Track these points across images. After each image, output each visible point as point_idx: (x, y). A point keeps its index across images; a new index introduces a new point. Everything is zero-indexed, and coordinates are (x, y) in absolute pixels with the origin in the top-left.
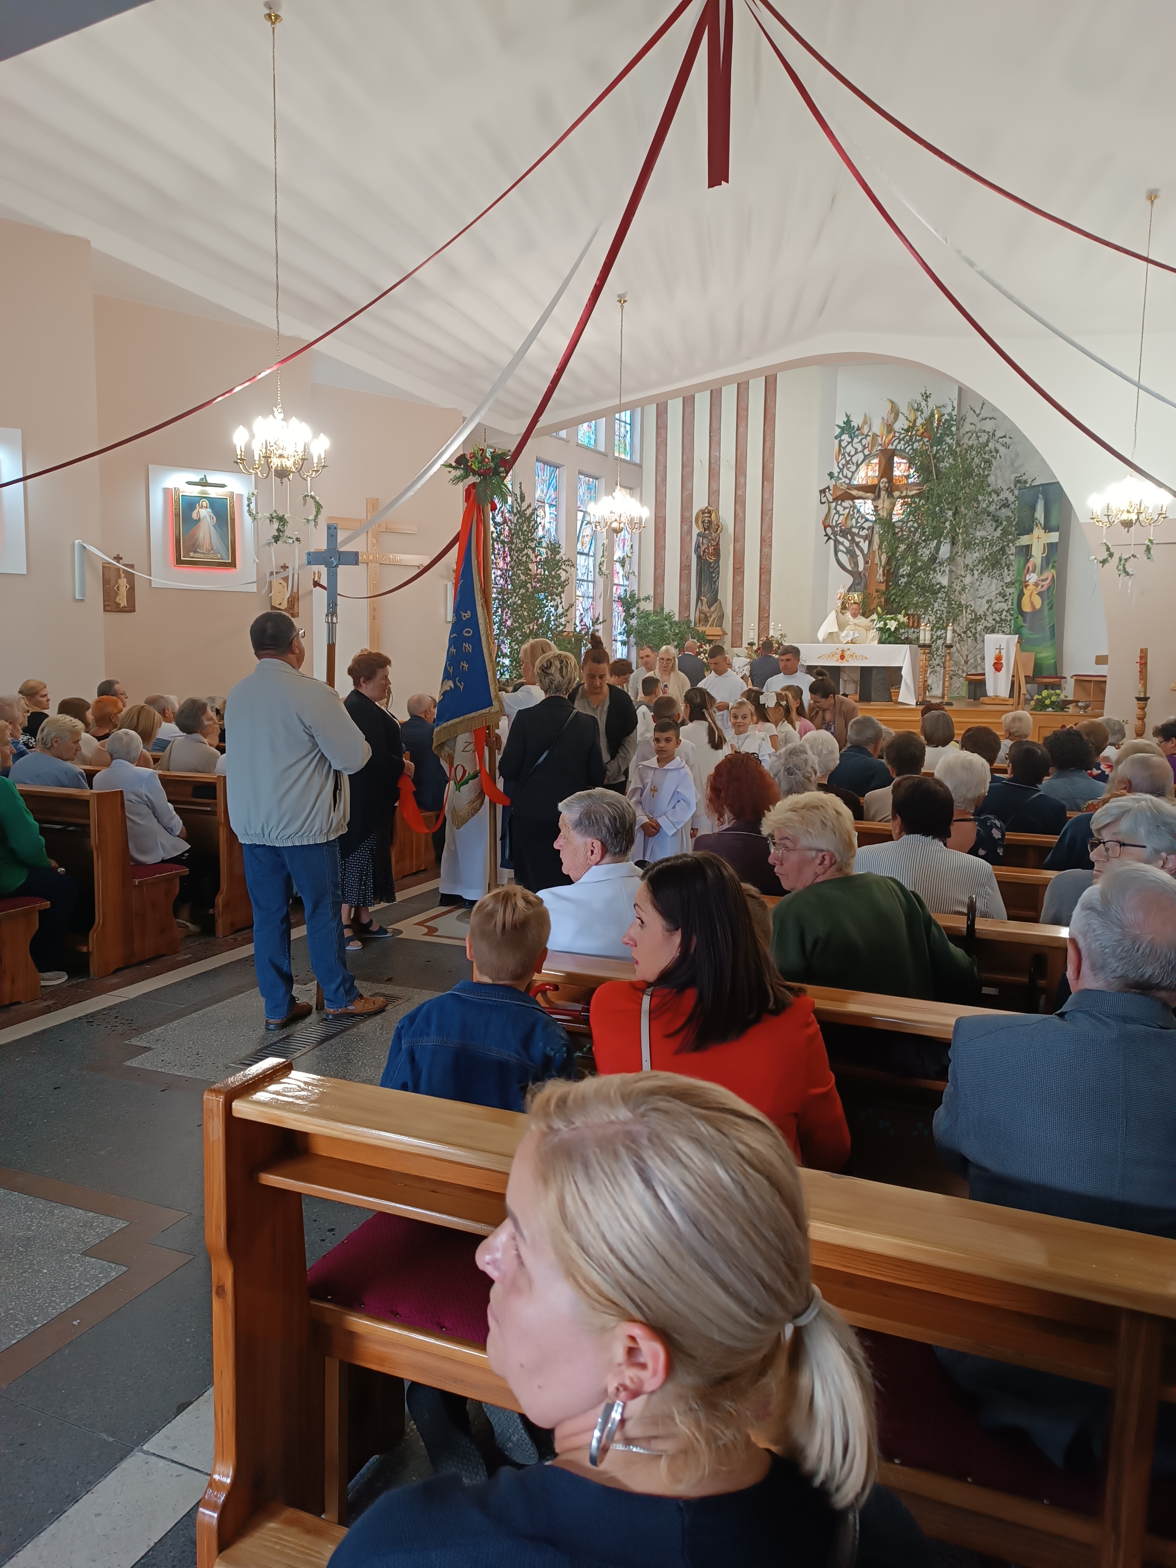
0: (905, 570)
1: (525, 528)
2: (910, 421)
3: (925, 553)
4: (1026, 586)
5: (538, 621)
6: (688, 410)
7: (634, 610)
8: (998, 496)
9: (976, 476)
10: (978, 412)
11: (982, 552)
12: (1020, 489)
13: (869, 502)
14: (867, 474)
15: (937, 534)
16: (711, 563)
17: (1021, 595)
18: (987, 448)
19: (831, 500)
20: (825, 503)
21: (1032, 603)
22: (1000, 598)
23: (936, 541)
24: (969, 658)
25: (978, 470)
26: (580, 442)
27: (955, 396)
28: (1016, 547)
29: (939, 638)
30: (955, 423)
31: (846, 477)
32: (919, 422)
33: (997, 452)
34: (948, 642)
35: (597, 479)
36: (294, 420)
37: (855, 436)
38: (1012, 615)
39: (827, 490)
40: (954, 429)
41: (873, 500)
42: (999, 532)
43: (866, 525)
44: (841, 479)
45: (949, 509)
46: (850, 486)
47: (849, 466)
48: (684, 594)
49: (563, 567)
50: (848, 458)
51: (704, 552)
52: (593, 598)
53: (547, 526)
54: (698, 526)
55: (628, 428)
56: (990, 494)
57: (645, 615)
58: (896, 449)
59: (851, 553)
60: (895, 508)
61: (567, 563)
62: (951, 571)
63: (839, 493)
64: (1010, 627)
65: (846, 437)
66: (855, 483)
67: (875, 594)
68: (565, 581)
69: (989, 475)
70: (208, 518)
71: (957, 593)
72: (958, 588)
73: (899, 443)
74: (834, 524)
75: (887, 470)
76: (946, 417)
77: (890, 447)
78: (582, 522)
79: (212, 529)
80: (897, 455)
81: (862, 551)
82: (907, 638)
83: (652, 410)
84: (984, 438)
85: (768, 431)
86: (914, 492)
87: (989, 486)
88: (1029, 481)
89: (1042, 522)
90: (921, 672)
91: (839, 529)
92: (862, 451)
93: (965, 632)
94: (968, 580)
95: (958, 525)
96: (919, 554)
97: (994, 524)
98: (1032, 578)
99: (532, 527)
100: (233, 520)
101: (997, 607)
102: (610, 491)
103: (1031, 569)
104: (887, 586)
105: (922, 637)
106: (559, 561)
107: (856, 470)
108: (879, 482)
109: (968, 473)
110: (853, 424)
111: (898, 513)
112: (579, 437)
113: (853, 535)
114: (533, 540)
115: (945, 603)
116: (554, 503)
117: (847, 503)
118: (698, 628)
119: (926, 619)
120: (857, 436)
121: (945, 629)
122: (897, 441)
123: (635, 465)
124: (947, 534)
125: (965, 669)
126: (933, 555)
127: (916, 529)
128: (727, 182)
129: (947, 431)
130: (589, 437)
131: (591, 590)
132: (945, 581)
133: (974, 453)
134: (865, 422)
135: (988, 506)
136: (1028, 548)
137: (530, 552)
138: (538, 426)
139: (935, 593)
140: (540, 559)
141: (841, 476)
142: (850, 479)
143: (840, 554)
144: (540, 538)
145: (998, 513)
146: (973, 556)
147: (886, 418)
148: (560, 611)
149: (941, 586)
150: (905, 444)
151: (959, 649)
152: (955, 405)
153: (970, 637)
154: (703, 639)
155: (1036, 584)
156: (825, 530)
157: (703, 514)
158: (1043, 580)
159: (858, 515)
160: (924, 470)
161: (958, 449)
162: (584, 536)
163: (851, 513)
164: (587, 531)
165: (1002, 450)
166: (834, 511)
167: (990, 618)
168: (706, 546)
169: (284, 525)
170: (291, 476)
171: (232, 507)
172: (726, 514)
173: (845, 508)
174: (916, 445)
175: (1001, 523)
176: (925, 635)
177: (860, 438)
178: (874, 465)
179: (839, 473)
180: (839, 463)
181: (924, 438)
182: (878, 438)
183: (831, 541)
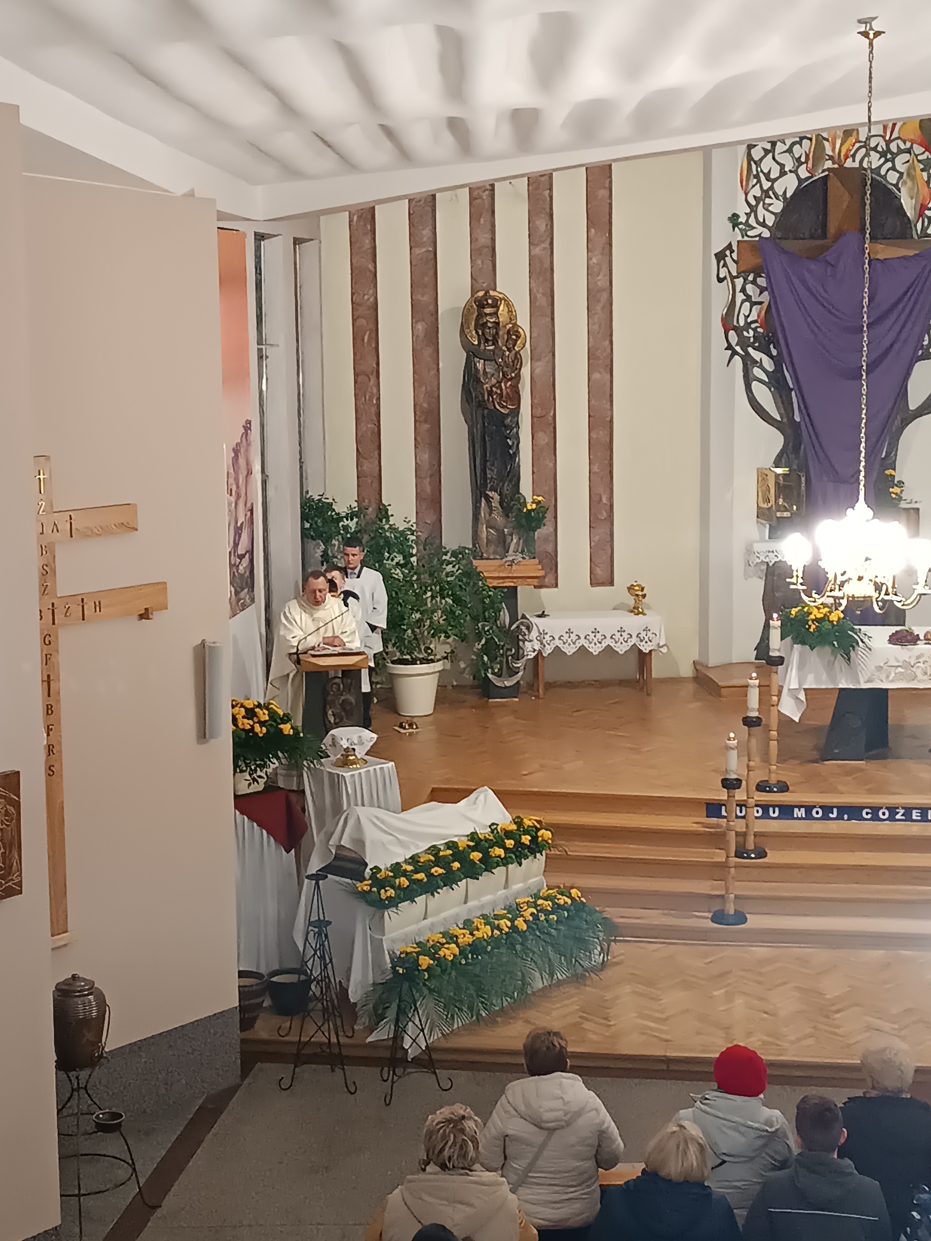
16: (504, 417)
19: (735, 273)
20: (725, 280)
31: (763, 224)
39: (728, 252)
44: (753, 228)
47: (768, 201)
50: (766, 185)
51: (490, 392)
58: (862, 168)
59: (775, 383)
74: (743, 322)
91: (752, 333)
122: (863, 151)
143: (755, 385)
166: (741, 297)
168: (493, 380)
174: (899, 161)
179: (748, 215)
180: (749, 195)
181: (915, 146)
182: (825, 143)
183: (737, 360)
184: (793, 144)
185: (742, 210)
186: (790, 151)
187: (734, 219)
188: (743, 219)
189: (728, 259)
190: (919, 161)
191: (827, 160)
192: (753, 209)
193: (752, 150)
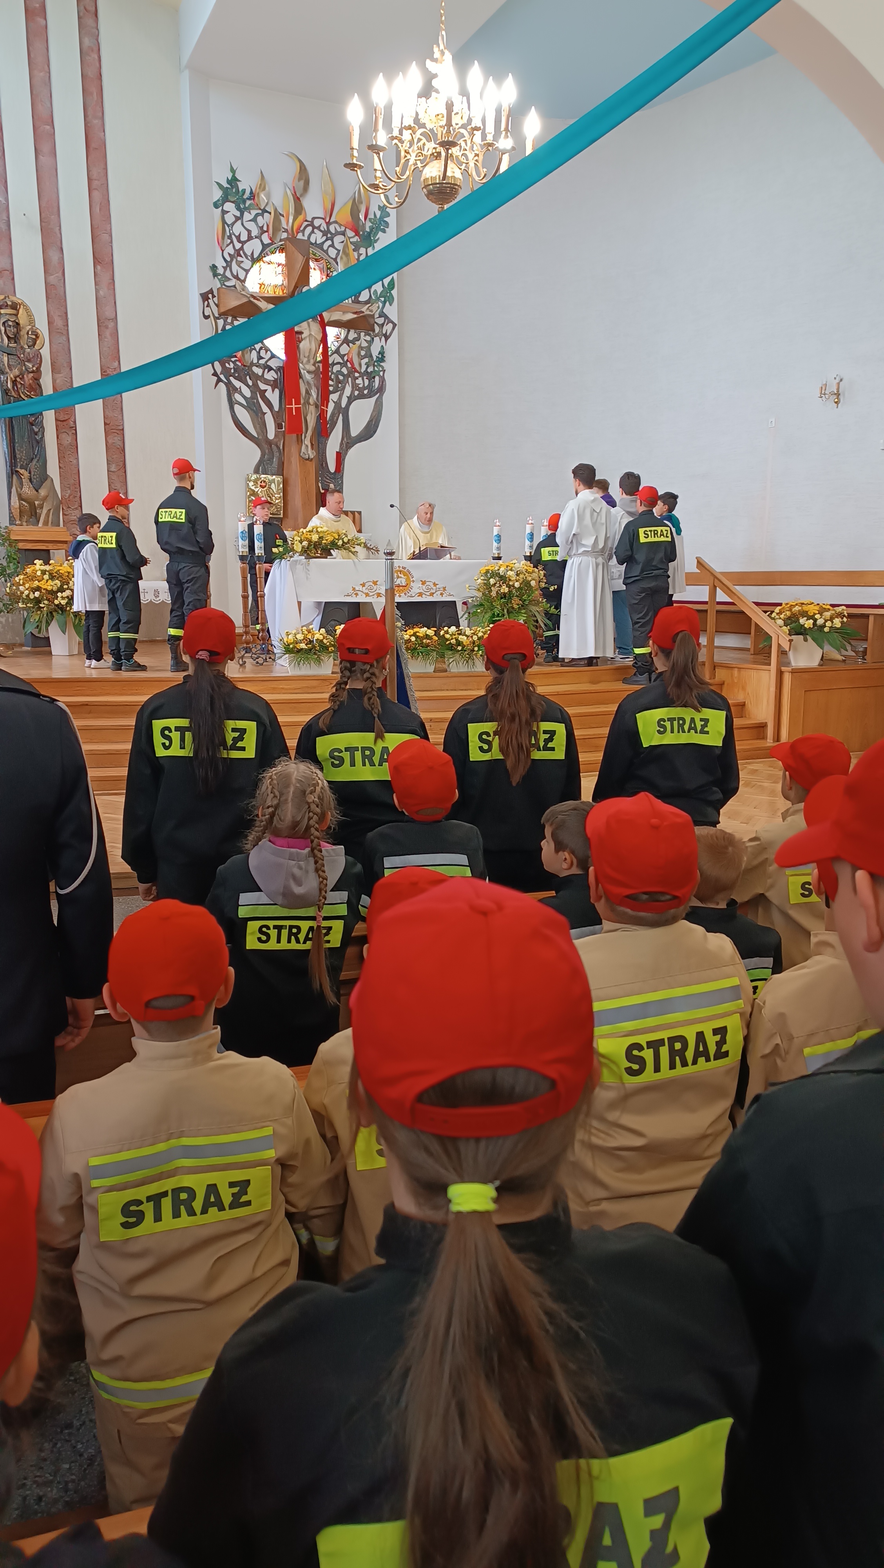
2: (327, 199)
14: (270, 276)
19: (217, 315)
20: (208, 315)
31: (237, 277)
37: (246, 209)
39: (210, 296)
43: (273, 363)
44: (229, 279)
46: (245, 295)
47: (239, 259)
50: (238, 246)
58: (307, 243)
59: (253, 408)
63: (228, 304)
65: (229, 206)
66: (252, 289)
81: (270, 405)
107: (251, 269)
110: (241, 187)
141: (228, 274)
142: (243, 282)
143: (237, 407)
147: (291, 186)
174: (337, 240)
177: (254, 212)
178: (277, 264)
179: (225, 268)
180: (224, 252)
181: (347, 229)
182: (282, 218)
183: (222, 386)
184: (257, 215)
188: (221, 271)
189: (211, 301)
190: (351, 243)
191: (283, 232)
193: (227, 216)
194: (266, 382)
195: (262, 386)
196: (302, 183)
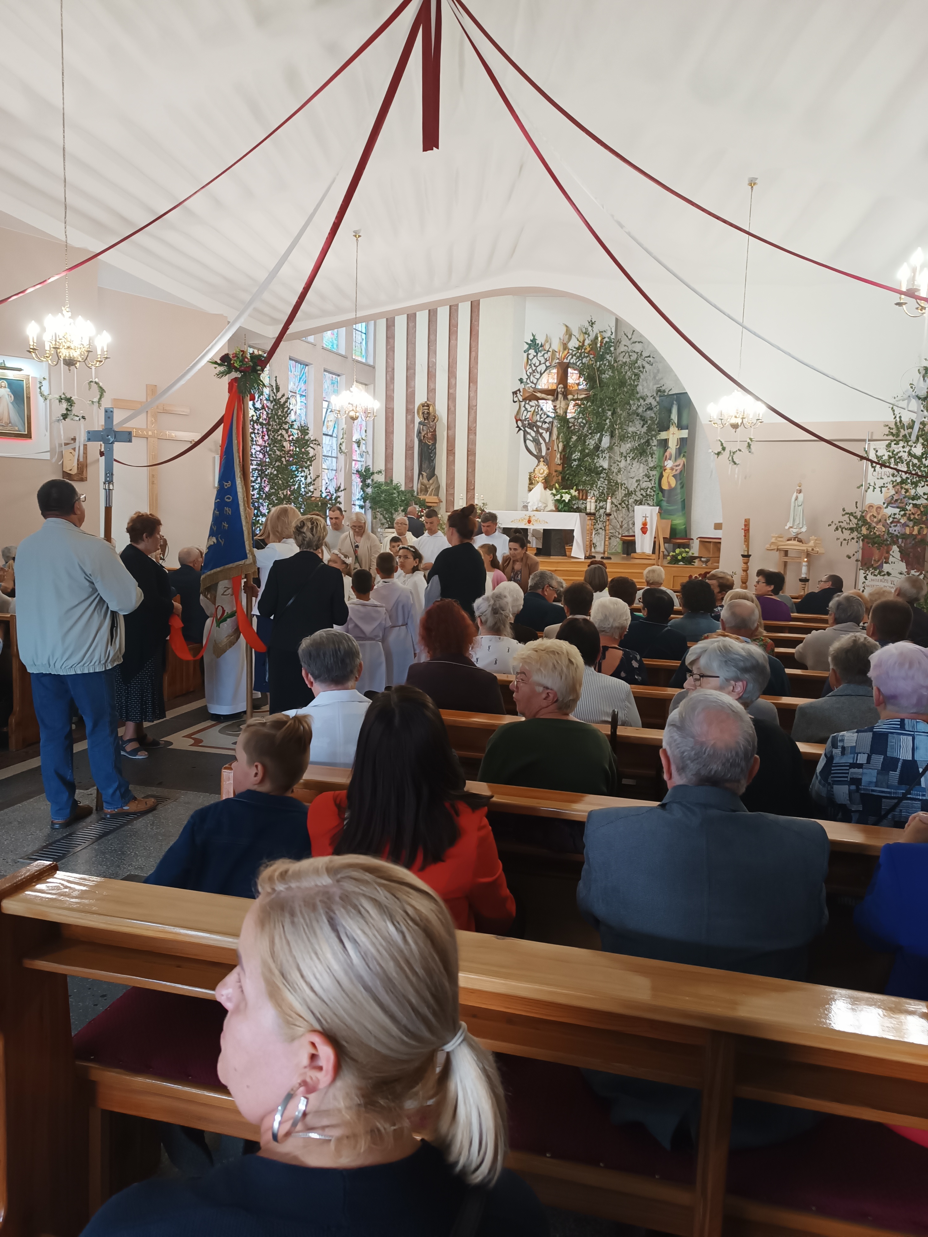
0: (576, 455)
1: (280, 413)
2: (580, 342)
3: (591, 443)
4: (665, 470)
5: (291, 488)
6: (411, 325)
7: (369, 481)
8: (644, 401)
9: (628, 385)
10: (630, 338)
11: (633, 443)
12: (660, 396)
13: (550, 402)
14: (548, 380)
15: (600, 429)
16: (429, 446)
17: (661, 476)
18: (636, 365)
19: (521, 400)
20: (516, 402)
21: (669, 483)
22: (646, 479)
23: (599, 434)
24: (623, 523)
25: (630, 381)
26: (325, 346)
27: (613, 324)
28: (657, 440)
29: (601, 508)
30: (613, 344)
31: (532, 383)
32: (587, 342)
33: (644, 367)
34: (608, 511)
35: (339, 376)
36: (80, 319)
37: (539, 351)
38: (654, 491)
39: (518, 392)
40: (612, 349)
41: (553, 401)
42: (645, 429)
43: (548, 420)
44: (528, 384)
45: (609, 410)
46: (536, 390)
47: (534, 374)
48: (409, 469)
49: (311, 445)
50: (534, 368)
51: (424, 437)
52: (336, 470)
53: (298, 412)
54: (420, 418)
55: (364, 336)
56: (638, 400)
57: (377, 486)
58: (569, 363)
59: (536, 441)
60: (569, 408)
61: (314, 442)
62: (610, 457)
63: (527, 395)
64: (653, 500)
65: (532, 352)
66: (540, 387)
67: (554, 474)
68: (312, 457)
69: (638, 385)
70: (7, 396)
71: (614, 474)
72: (615, 471)
73: (572, 358)
74: (524, 418)
75: (563, 378)
76: (607, 339)
77: (565, 361)
78: (327, 410)
79: (10, 405)
80: (570, 367)
81: (544, 440)
82: (578, 508)
83: (382, 324)
84: (634, 357)
85: (473, 344)
86: (583, 396)
87: (638, 393)
88: (667, 391)
89: (676, 422)
90: (587, 533)
91: (527, 422)
92: (545, 363)
93: (620, 504)
94: (622, 464)
95: (616, 422)
96: (587, 444)
97: (642, 423)
98: (669, 464)
99: (286, 412)
100: (29, 398)
101: (644, 485)
102: (349, 386)
103: (668, 457)
104: (563, 468)
105: (588, 508)
106: (308, 441)
107: (540, 378)
108: (557, 387)
109: (622, 383)
110: (537, 342)
111: (572, 412)
112: (324, 342)
113: (538, 427)
114: (286, 423)
115: (606, 481)
116: (304, 394)
117: (533, 403)
118: (420, 497)
119: (592, 494)
120: (540, 351)
121: (606, 501)
122: (571, 356)
123: (369, 366)
124: (608, 428)
125: (620, 532)
126: (597, 445)
127: (585, 425)
128: (438, 148)
129: (607, 351)
130: (332, 342)
131: (334, 464)
132: (606, 465)
133: (627, 368)
134: (547, 341)
135: (637, 409)
136: (666, 441)
137: (284, 432)
138: (288, 332)
139: (598, 474)
140: (293, 438)
141: (528, 381)
142: (535, 384)
143: (528, 442)
144: (292, 422)
145: (644, 414)
146: (626, 446)
147: (562, 338)
148: (309, 480)
149: (603, 468)
150: (576, 359)
151: (616, 516)
152: (613, 331)
153: (624, 508)
154: (422, 504)
155: (672, 469)
156: (517, 423)
157: (423, 406)
158: (676, 466)
159: (542, 412)
160: (590, 379)
161: (615, 365)
162: (328, 421)
163: (537, 410)
164: (331, 417)
165: (647, 366)
166: (524, 409)
167: (638, 493)
168: (425, 432)
169: (71, 405)
170: (78, 365)
171: (28, 388)
172: (441, 408)
173: (532, 406)
174: (584, 360)
175: (647, 422)
176: (591, 505)
177: (543, 352)
178: (553, 374)
179: (527, 379)
180: (527, 372)
182: (556, 353)
183: (521, 432)
184: (544, 354)
185: (525, 377)
186: (543, 356)
187: (521, 380)
188: (525, 380)
189: (518, 395)
191: (556, 359)
192: (529, 377)
193: (529, 356)
194: (544, 429)
195: (541, 431)
196: (567, 336)
